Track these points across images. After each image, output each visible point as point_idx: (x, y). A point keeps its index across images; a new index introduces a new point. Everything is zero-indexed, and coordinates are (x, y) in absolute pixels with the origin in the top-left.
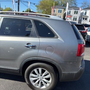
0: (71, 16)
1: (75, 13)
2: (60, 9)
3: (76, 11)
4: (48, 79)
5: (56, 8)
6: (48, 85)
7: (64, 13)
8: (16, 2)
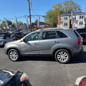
0: (77, 21)
1: (80, 18)
2: (66, 17)
3: (81, 16)
4: (66, 57)
5: (62, 16)
6: (66, 59)
7: (70, 19)
8: (28, 17)
